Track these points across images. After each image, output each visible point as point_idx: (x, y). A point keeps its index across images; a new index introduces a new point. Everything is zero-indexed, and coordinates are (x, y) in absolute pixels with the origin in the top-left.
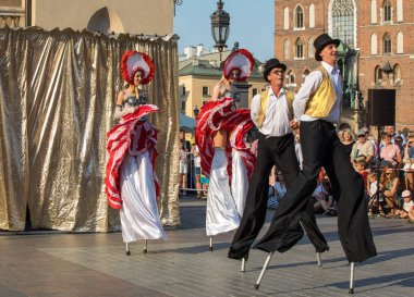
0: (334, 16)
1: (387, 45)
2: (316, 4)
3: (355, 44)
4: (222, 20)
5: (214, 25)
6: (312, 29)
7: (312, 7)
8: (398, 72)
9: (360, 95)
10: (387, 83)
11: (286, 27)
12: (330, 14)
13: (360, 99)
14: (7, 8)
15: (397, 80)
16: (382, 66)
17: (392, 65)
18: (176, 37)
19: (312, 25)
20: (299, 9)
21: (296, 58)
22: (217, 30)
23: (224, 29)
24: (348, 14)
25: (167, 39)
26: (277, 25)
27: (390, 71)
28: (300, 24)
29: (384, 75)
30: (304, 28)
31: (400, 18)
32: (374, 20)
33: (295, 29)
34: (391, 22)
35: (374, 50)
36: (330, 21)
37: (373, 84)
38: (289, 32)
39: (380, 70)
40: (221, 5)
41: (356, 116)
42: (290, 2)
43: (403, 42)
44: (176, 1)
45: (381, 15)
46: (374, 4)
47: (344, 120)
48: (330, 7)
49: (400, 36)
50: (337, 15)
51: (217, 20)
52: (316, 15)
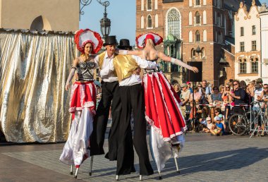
1: (198, 37)
2: (159, 14)
3: (181, 37)
4: (106, 23)
5: (102, 26)
6: (157, 28)
7: (157, 16)
8: (204, 52)
10: (198, 58)
11: (142, 27)
12: (167, 20)
15: (203, 56)
16: (195, 49)
17: (201, 48)
19: (157, 26)
20: (149, 17)
22: (104, 28)
23: (107, 28)
24: (176, 20)
26: (137, 26)
27: (200, 51)
28: (150, 25)
29: (196, 53)
30: (152, 28)
31: (205, 22)
32: (191, 23)
33: (147, 28)
34: (200, 24)
35: (191, 40)
36: (167, 24)
37: (190, 58)
38: (144, 30)
39: (194, 51)
40: (106, 14)
41: (181, 76)
42: (145, 13)
43: (206, 36)
44: (80, 12)
45: (195, 20)
46: (191, 14)
47: (175, 78)
48: (167, 16)
49: (205, 32)
50: (170, 20)
51: (104, 23)
52: (159, 21)
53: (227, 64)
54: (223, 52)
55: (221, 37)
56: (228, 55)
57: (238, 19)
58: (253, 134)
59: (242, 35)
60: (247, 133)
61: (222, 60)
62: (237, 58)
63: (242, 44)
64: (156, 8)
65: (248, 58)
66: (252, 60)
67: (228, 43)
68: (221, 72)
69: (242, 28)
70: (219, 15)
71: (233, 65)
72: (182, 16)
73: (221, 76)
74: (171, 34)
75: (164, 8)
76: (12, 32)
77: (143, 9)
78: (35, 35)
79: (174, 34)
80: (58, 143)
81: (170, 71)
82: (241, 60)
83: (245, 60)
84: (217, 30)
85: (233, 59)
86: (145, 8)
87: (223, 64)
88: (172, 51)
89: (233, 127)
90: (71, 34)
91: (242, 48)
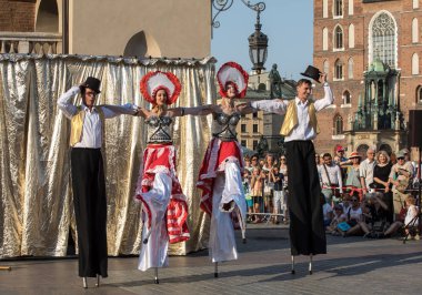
0: (374, 36)
2: (356, 23)
3: (396, 65)
4: (260, 42)
5: (252, 47)
6: (351, 50)
7: (352, 28)
9: (401, 116)
11: (325, 48)
12: (370, 33)
13: (401, 120)
14: (44, 34)
18: (213, 60)
19: (352, 45)
20: (338, 29)
21: (335, 79)
22: (255, 52)
23: (262, 51)
24: (389, 34)
25: (204, 62)
26: (316, 46)
28: (339, 45)
30: (343, 49)
32: (415, 40)
33: (335, 50)
35: (415, 70)
36: (370, 41)
37: (414, 104)
38: (329, 53)
39: (421, 90)
40: (258, 26)
41: (396, 137)
42: (329, 22)
44: (212, 24)
46: (415, 22)
47: (384, 141)
48: (370, 28)
50: (377, 35)
51: (255, 42)
52: (357, 36)
64: (351, 12)
72: (399, 26)
74: (378, 61)
75: (365, 11)
76: (92, 61)
77: (326, 15)
78: (133, 65)
79: (384, 59)
81: (376, 127)
86: (330, 13)
88: (380, 91)
90: (197, 65)
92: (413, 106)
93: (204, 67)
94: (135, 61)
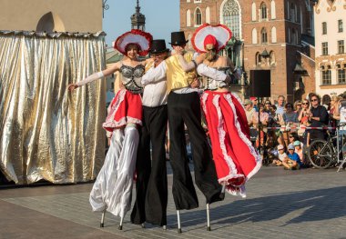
0: (224, 16)
1: (265, 37)
2: (211, 6)
3: (241, 37)
4: (140, 20)
5: (133, 24)
7: (208, 9)
8: (273, 57)
9: (245, 74)
10: (264, 65)
12: (221, 14)
13: (245, 77)
15: (272, 63)
16: (261, 52)
17: (268, 52)
18: (103, 34)
20: (198, 11)
22: (136, 27)
23: (141, 27)
24: (235, 14)
25: (97, 35)
26: (182, 23)
27: (267, 56)
28: (199, 22)
29: (263, 59)
31: (273, 16)
32: (254, 18)
33: (196, 26)
34: (267, 20)
35: (255, 41)
36: (221, 19)
37: (254, 66)
38: (191, 28)
39: (260, 56)
40: (138, 8)
41: (242, 90)
42: (191, 6)
43: (276, 35)
44: (103, 6)
45: (260, 14)
46: (254, 6)
48: (221, 10)
49: (274, 30)
50: (226, 15)
51: (136, 20)
52: (212, 15)
53: (304, 73)
54: (300, 57)
55: (296, 36)
56: (306, 60)
57: (318, 12)
58: (341, 166)
59: (325, 32)
60: (333, 166)
61: (297, 68)
62: (318, 64)
63: (325, 45)
65: (333, 64)
66: (339, 66)
67: (305, 44)
68: (297, 83)
69: (324, 24)
70: (292, 7)
71: (313, 74)
72: (242, 8)
73: (297, 88)
76: (11, 34)
77: (188, 0)
78: (44, 38)
80: (79, 183)
82: (323, 67)
83: (329, 67)
84: (290, 28)
85: (313, 65)
87: (299, 72)
88: (230, 56)
89: (314, 158)
90: (92, 37)
91: (325, 51)
92: (254, 67)
93: (97, 38)
94: (44, 34)
